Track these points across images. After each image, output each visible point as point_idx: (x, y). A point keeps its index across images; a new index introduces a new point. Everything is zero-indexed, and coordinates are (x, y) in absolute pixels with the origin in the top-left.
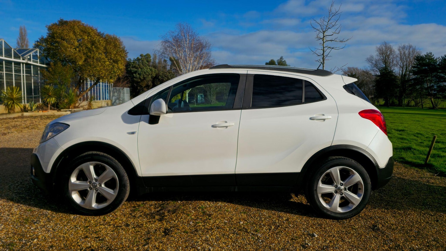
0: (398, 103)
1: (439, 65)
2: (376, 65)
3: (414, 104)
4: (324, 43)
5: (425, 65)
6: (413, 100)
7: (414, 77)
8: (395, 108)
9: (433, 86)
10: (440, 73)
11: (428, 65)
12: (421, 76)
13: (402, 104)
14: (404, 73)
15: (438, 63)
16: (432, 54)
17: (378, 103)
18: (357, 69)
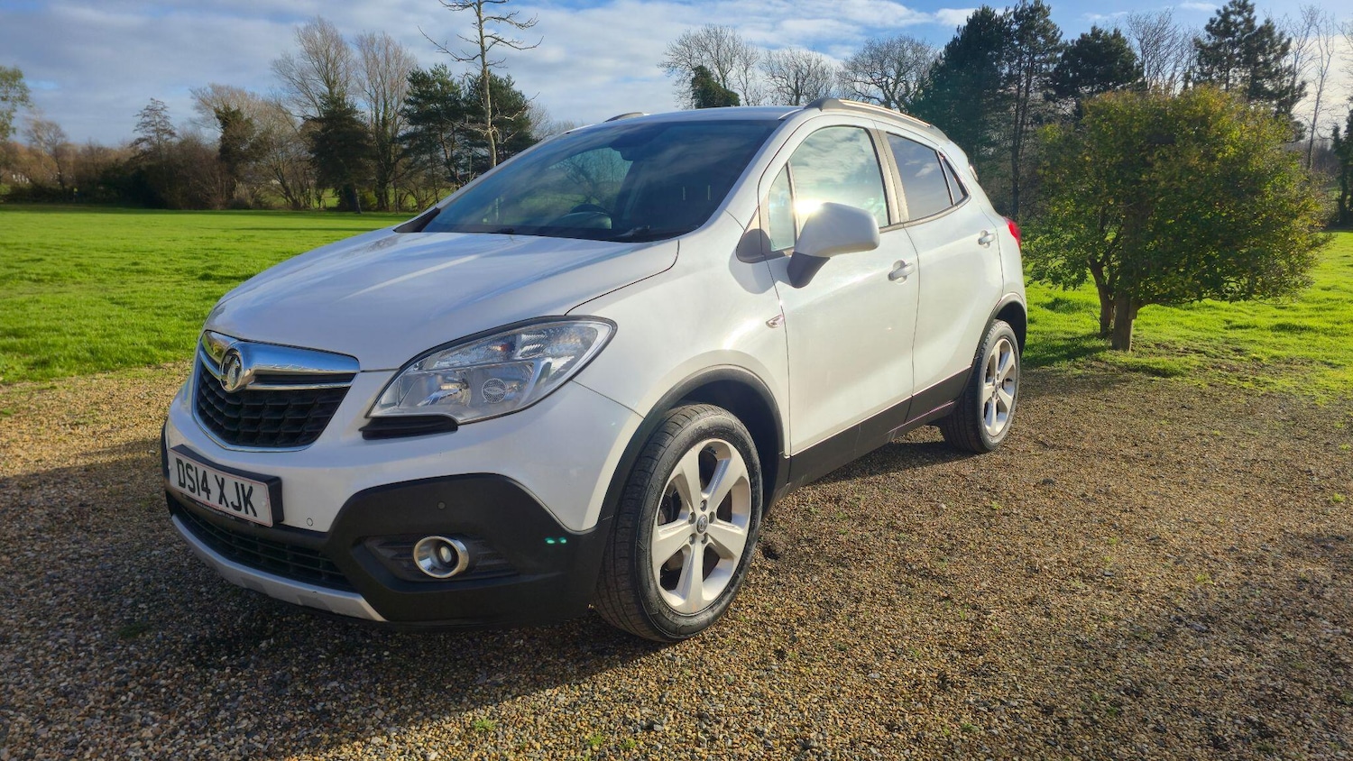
0: (375, 201)
1: (464, 100)
2: (303, 86)
3: (415, 204)
4: (481, 22)
5: (431, 98)
6: (412, 193)
7: (411, 129)
8: (371, 216)
9: (458, 157)
10: (472, 122)
11: (442, 98)
12: (429, 129)
13: (388, 205)
14: (381, 118)
15: (462, 97)
16: (448, 69)
17: (319, 203)
18: (241, 92)
